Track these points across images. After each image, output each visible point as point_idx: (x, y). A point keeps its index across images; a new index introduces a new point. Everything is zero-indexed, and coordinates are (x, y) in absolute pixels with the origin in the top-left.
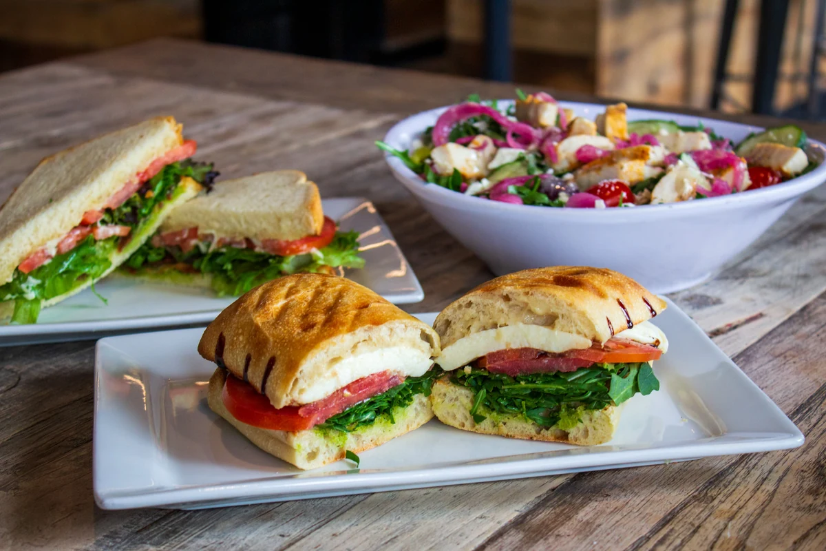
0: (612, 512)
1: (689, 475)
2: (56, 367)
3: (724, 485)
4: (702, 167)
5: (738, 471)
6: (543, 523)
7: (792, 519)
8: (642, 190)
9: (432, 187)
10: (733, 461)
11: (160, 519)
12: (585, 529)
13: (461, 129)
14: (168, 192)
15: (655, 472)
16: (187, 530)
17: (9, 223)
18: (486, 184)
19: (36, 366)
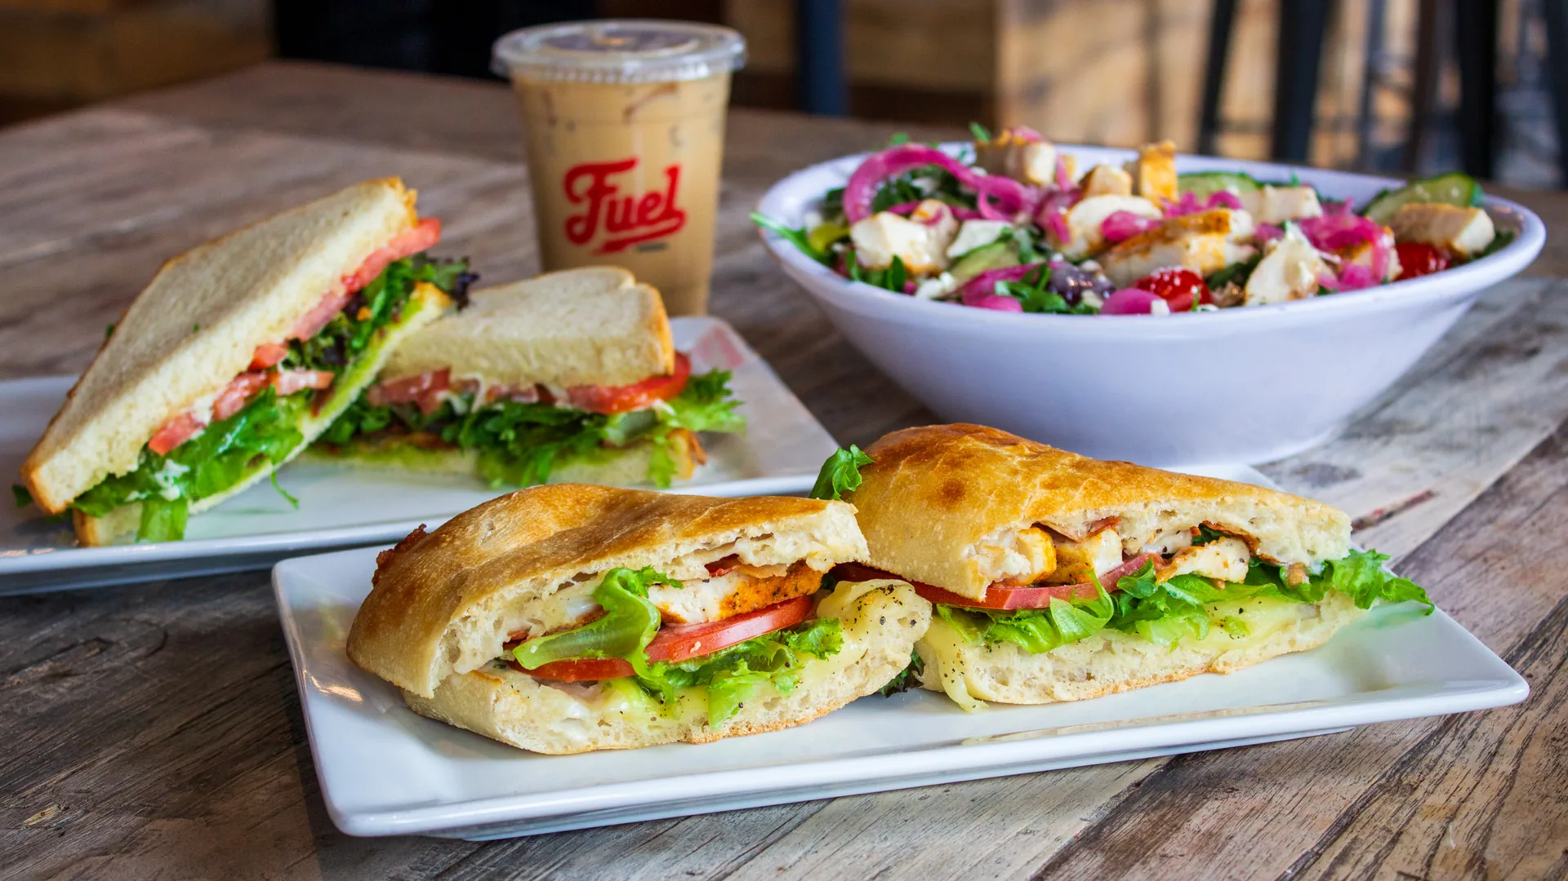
0: (1247, 815)
1: (1365, 753)
2: (225, 614)
3: (1427, 766)
4: (1316, 243)
5: (1445, 743)
6: (1133, 837)
7: (1553, 815)
8: (1223, 285)
9: (859, 288)
10: (1435, 728)
11: (470, 855)
12: (1207, 844)
13: (894, 191)
14: (394, 310)
15: (1307, 751)
16: (523, 871)
17: (124, 369)
18: (947, 282)
19: (190, 614)
